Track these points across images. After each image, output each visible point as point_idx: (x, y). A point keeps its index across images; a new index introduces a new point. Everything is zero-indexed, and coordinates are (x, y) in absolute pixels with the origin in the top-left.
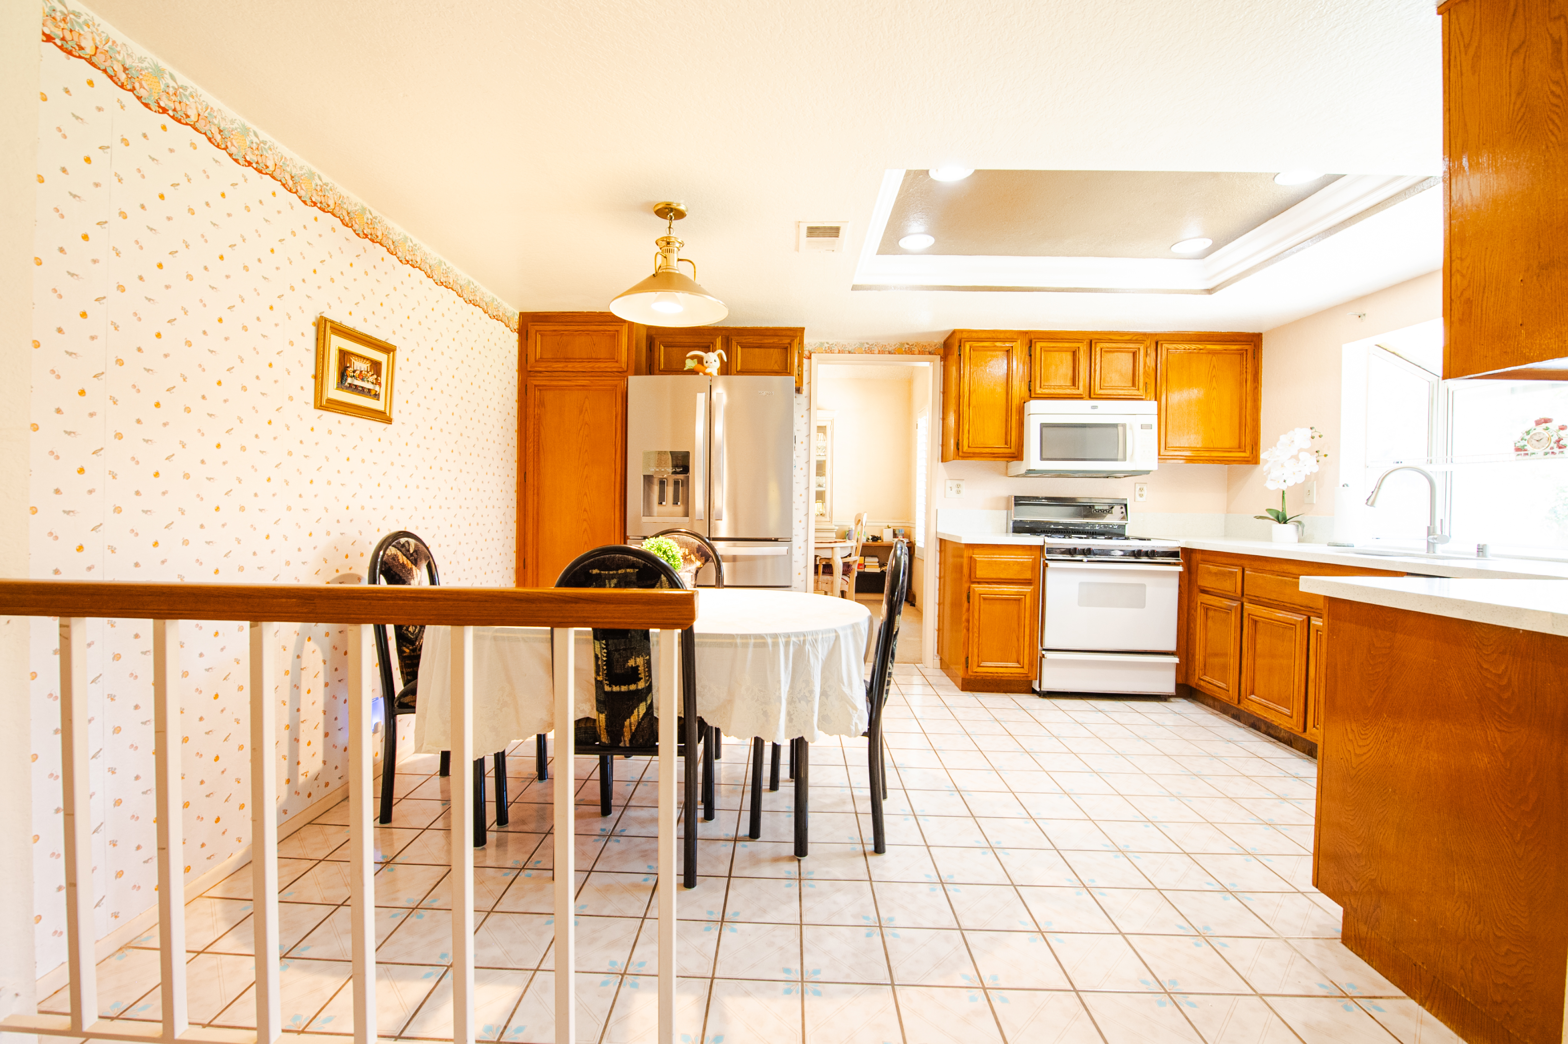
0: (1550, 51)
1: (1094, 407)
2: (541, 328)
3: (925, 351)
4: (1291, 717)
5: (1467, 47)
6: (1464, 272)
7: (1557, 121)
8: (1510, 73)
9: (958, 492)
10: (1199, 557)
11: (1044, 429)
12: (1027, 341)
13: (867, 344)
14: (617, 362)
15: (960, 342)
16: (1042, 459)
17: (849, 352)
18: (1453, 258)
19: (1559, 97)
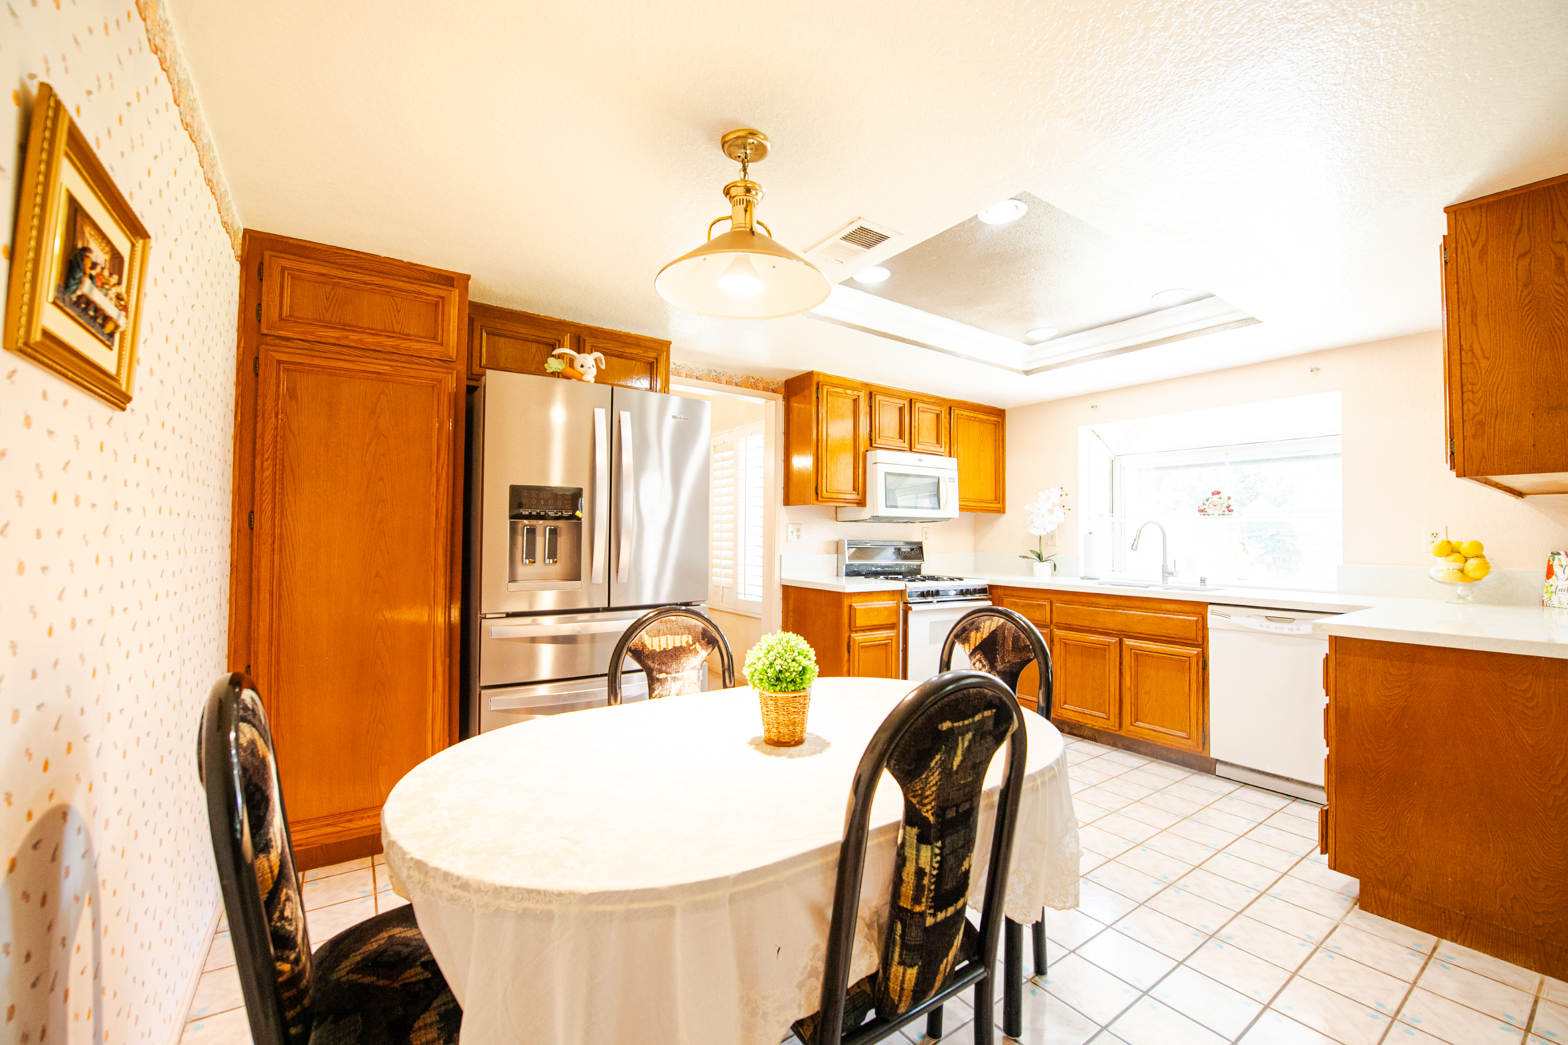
0: (1554, 264)
1: (920, 460)
2: (287, 264)
3: (768, 388)
4: (1109, 719)
5: (1474, 243)
6: (1476, 401)
7: (1561, 311)
8: (1517, 269)
9: (798, 537)
10: (1001, 592)
11: (887, 476)
12: (868, 392)
13: (715, 371)
14: (441, 344)
15: (818, 384)
16: (887, 506)
17: (697, 378)
18: (1464, 391)
19: (1562, 295)
